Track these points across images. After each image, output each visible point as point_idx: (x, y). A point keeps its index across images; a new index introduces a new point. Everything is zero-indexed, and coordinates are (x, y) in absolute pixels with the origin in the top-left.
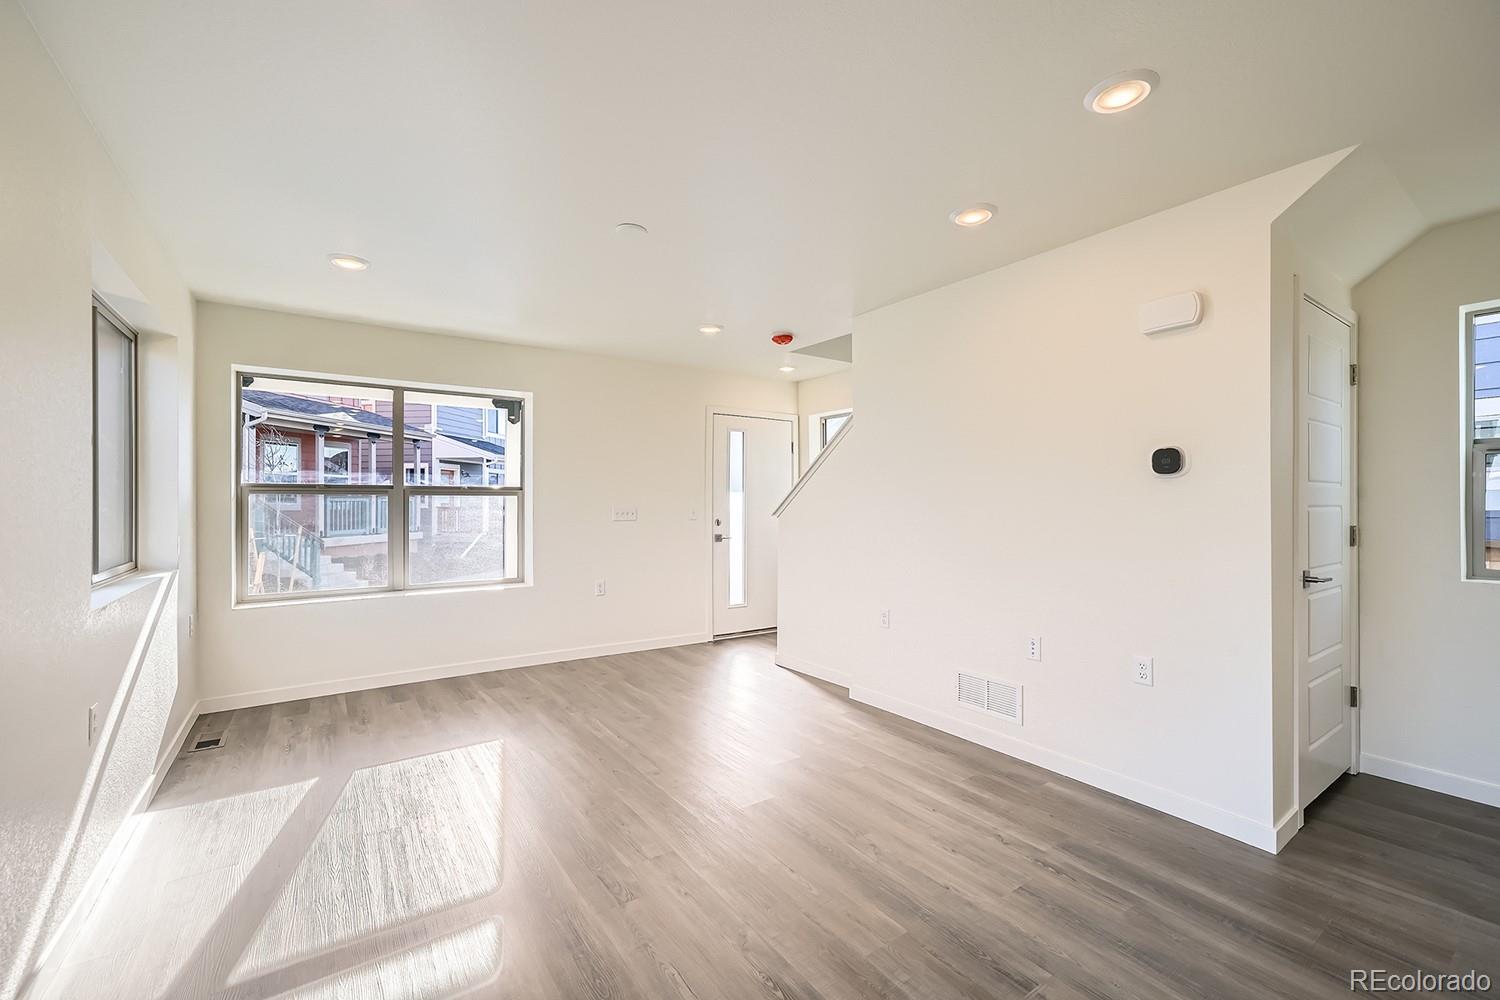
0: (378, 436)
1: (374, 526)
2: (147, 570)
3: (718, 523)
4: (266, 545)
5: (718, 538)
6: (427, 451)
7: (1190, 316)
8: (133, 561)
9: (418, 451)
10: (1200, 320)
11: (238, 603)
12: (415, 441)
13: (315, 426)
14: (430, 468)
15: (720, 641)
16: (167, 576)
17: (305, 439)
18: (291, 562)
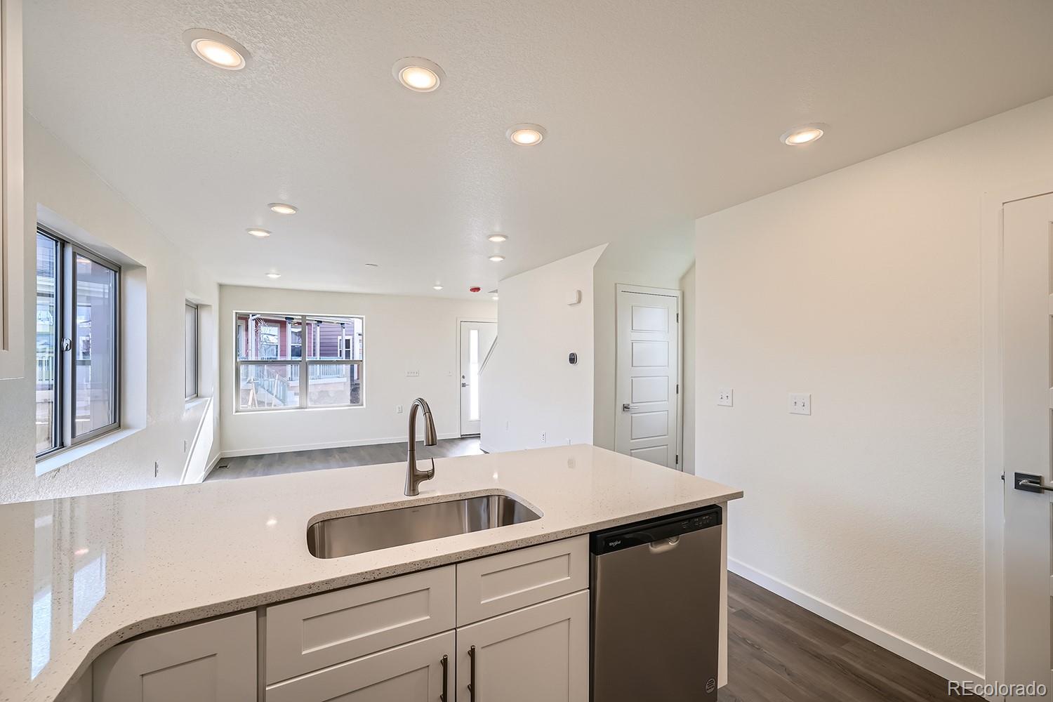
0: (321, 322)
1: (318, 374)
2: (201, 397)
3: (463, 377)
4: (260, 385)
5: (464, 385)
6: (349, 329)
7: (575, 300)
8: (196, 394)
9: (344, 330)
10: (579, 301)
11: (236, 412)
12: (342, 324)
13: (286, 318)
14: (353, 339)
15: (463, 438)
16: (209, 399)
17: (282, 324)
18: (273, 394)
